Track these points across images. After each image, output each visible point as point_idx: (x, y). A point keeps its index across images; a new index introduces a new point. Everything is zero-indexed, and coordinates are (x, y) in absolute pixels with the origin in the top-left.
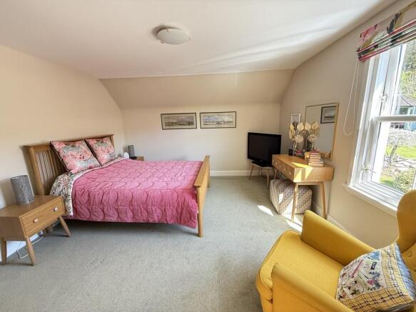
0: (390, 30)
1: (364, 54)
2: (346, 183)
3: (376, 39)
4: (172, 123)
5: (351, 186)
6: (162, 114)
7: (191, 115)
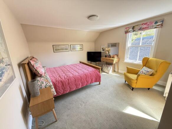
0: (133, 29)
1: (127, 32)
2: (123, 61)
3: (130, 30)
4: (59, 49)
5: (125, 61)
6: (53, 45)
7: (66, 46)
